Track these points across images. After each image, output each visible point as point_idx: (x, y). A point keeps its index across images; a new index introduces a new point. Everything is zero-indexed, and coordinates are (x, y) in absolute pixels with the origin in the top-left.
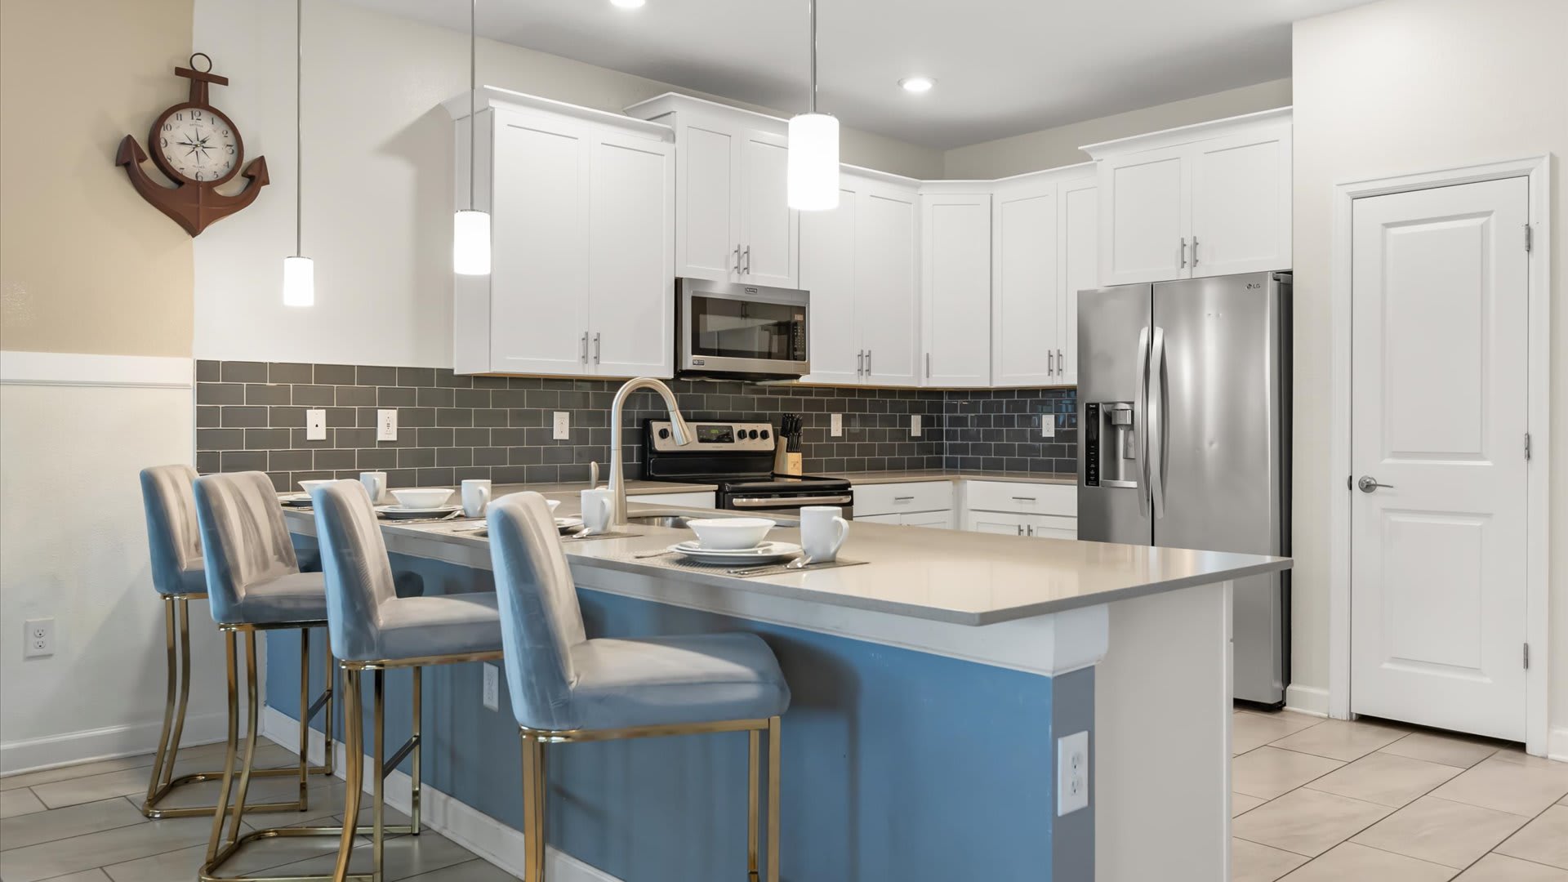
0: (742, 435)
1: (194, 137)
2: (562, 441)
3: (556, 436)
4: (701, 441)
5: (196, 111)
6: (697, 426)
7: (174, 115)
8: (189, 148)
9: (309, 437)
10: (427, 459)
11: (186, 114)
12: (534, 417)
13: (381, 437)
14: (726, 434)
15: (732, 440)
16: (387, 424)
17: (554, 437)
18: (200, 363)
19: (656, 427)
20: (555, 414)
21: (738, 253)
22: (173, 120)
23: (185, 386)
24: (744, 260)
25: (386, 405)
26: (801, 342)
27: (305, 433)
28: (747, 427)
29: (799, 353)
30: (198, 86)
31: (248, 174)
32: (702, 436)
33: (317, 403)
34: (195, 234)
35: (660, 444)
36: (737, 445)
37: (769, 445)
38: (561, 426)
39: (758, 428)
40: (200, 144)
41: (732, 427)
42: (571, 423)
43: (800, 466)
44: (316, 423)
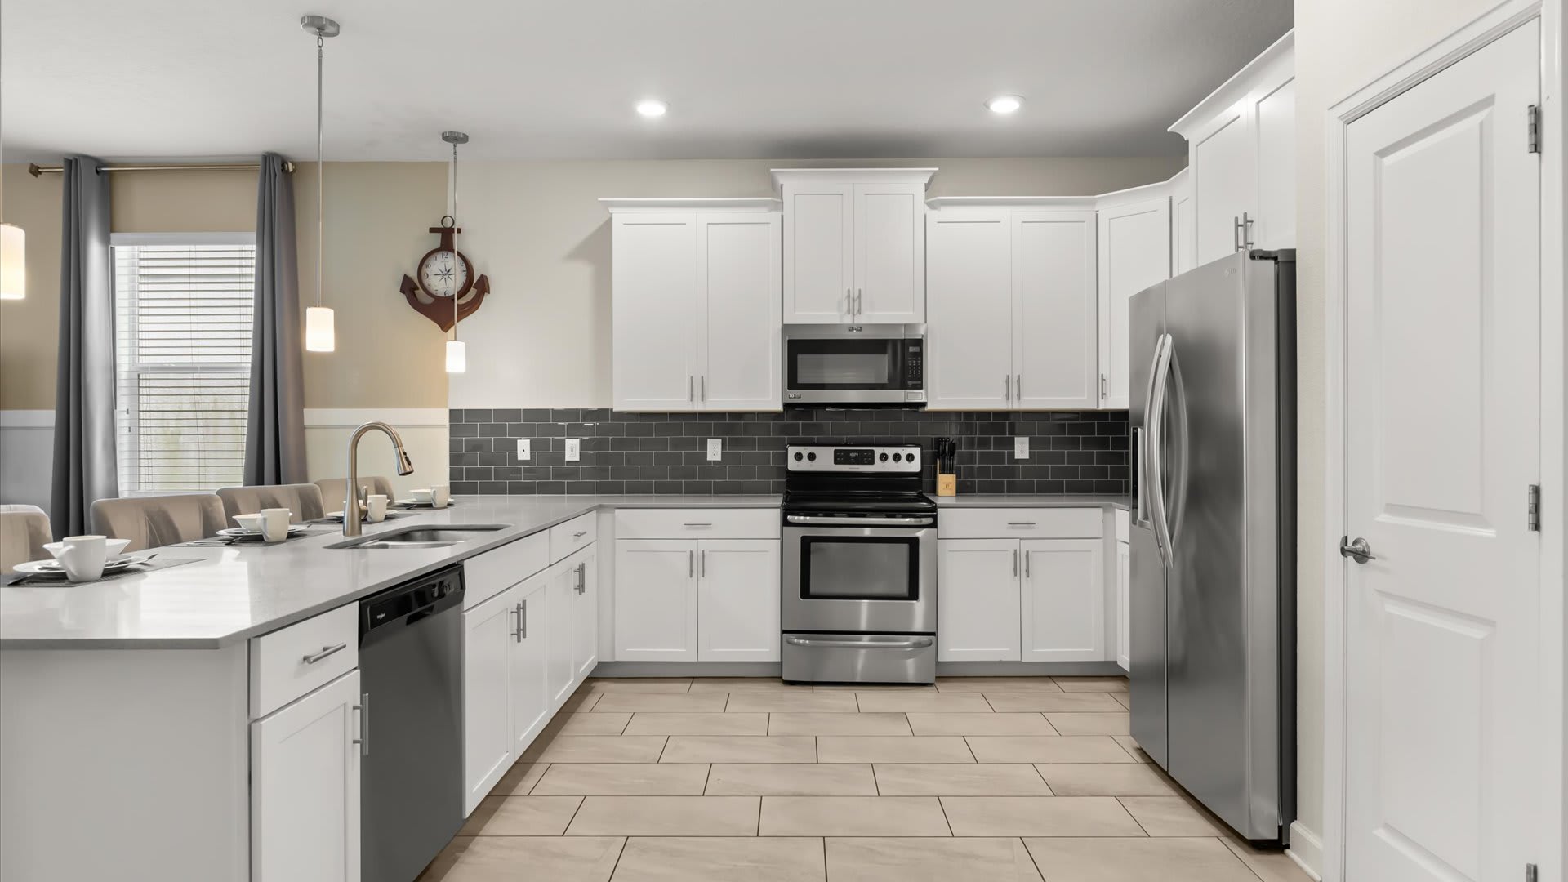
0: (884, 457)
1: (443, 270)
2: (717, 462)
3: (712, 458)
4: (836, 462)
5: (445, 253)
6: (836, 451)
7: (432, 256)
8: (440, 277)
9: (519, 458)
10: (614, 473)
11: (439, 256)
12: (692, 443)
13: (567, 458)
14: (866, 457)
15: (872, 462)
16: (572, 449)
17: (708, 459)
18: (451, 411)
19: (792, 451)
20: (709, 440)
21: (849, 297)
22: (431, 261)
23: (444, 426)
24: (857, 303)
25: (571, 436)
26: (917, 372)
27: (516, 455)
28: (890, 451)
29: (915, 382)
30: (446, 237)
31: (476, 288)
32: (839, 458)
33: (523, 435)
34: (446, 332)
35: (793, 465)
36: (878, 467)
37: (915, 466)
38: (714, 450)
39: (904, 451)
40: (446, 273)
41: (873, 451)
42: (723, 448)
43: (954, 486)
44: (524, 449)
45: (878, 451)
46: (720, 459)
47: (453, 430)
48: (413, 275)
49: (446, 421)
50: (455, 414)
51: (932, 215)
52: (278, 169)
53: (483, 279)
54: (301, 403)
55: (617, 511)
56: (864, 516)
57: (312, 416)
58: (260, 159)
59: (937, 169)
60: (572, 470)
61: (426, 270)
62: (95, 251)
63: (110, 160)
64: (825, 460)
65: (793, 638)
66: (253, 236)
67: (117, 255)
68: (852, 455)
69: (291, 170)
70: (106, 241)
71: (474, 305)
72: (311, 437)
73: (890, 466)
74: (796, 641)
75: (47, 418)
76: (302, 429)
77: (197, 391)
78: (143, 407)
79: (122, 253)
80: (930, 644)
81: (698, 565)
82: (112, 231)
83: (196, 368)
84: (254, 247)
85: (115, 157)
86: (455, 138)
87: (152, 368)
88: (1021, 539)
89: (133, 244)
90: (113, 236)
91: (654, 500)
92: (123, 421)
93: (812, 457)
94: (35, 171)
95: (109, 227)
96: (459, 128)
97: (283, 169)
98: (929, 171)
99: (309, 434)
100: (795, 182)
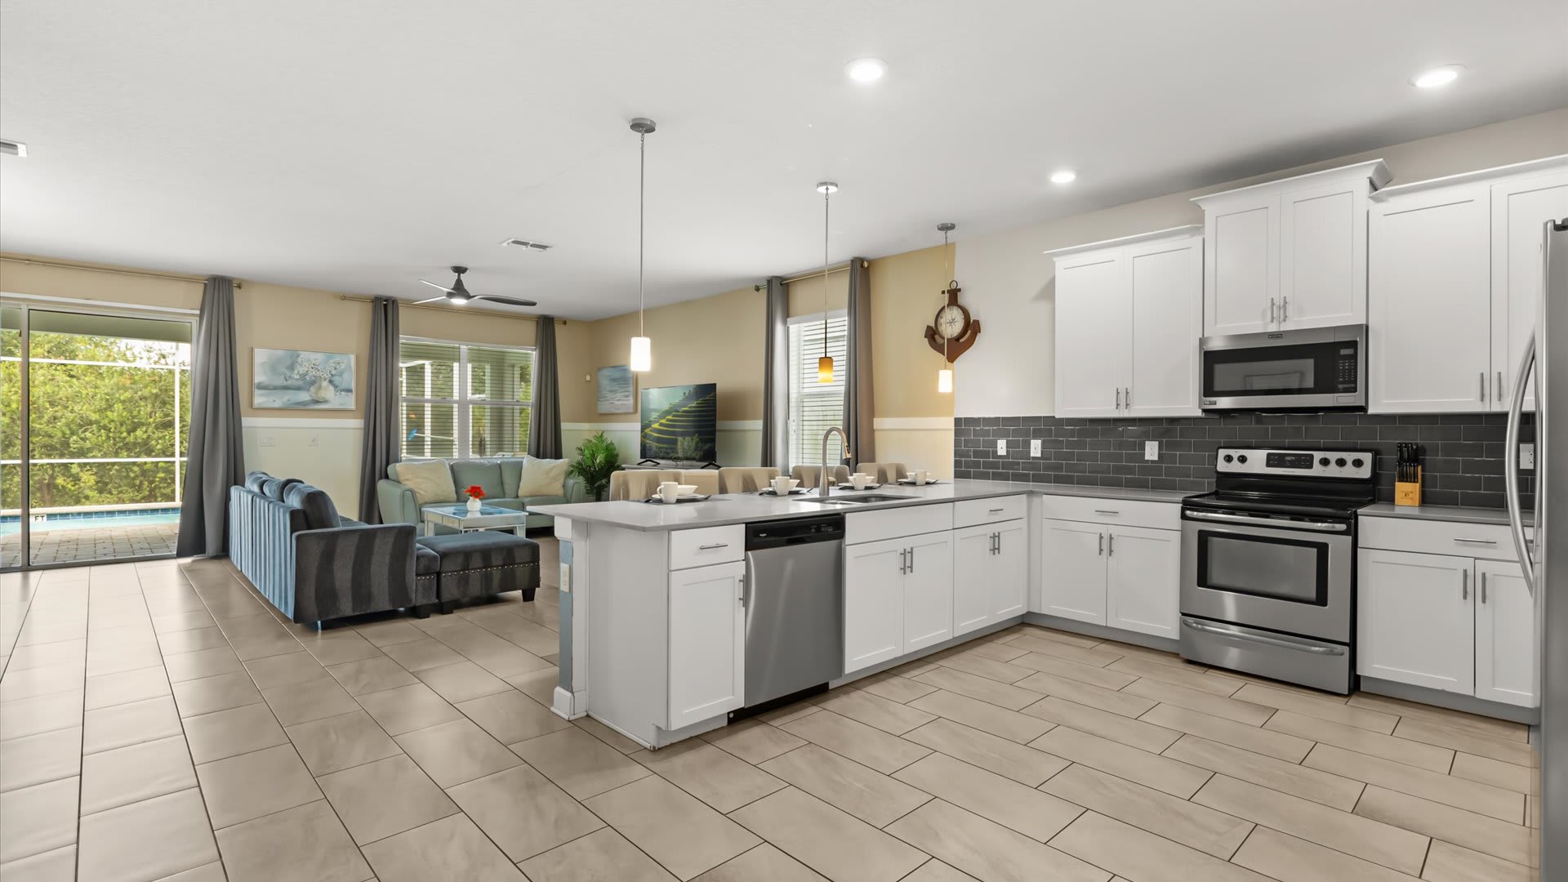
0: (1325, 462)
1: (951, 319)
2: (1152, 461)
3: (1147, 457)
4: (1268, 465)
5: (952, 307)
6: (1269, 455)
7: (944, 310)
8: (949, 324)
9: (998, 454)
10: (1058, 468)
11: (948, 309)
12: (1133, 445)
13: (1032, 455)
14: (1304, 460)
15: (1310, 466)
16: (1036, 448)
17: (1146, 458)
18: (955, 419)
19: (1222, 453)
20: (1147, 442)
21: (1273, 304)
22: (943, 314)
23: (950, 430)
24: (1282, 311)
25: (1035, 437)
26: (1350, 375)
27: (996, 451)
28: (1333, 456)
29: (1346, 386)
30: (954, 296)
31: (972, 328)
32: (1271, 461)
33: (1002, 436)
34: (952, 362)
35: (1222, 466)
36: (1317, 470)
37: (1365, 472)
38: (1151, 451)
39: (1350, 457)
40: (953, 321)
41: (1312, 456)
42: (1160, 449)
43: (1417, 496)
44: (1002, 447)
45: (1318, 456)
46: (1157, 459)
47: (957, 433)
48: (933, 325)
49: (952, 426)
50: (958, 421)
51: (1378, 209)
52: (859, 266)
53: (977, 323)
54: (872, 414)
55: (1044, 496)
56: (1267, 517)
57: (879, 423)
58: (850, 262)
59: (1381, 160)
60: (1034, 463)
61: (942, 321)
62: (779, 329)
63: (790, 276)
64: (1257, 462)
65: (1190, 620)
66: (846, 311)
67: (791, 331)
68: (1288, 458)
69: (866, 266)
70: (785, 322)
71: (971, 342)
72: (878, 436)
73: (1333, 471)
74: (1194, 625)
75: (758, 425)
76: (872, 431)
77: (824, 408)
78: (805, 418)
79: (793, 328)
80: (1342, 654)
81: (1107, 545)
82: (788, 317)
83: (824, 394)
84: (846, 318)
85: (791, 274)
86: (946, 228)
87: (807, 395)
88: (1476, 559)
89: (799, 323)
90: (788, 319)
91: (1075, 489)
92: (792, 426)
93: (1243, 459)
94: (757, 289)
95: (787, 315)
96: (948, 221)
97: (862, 266)
98: (1372, 164)
99: (877, 434)
100: (1217, 206)
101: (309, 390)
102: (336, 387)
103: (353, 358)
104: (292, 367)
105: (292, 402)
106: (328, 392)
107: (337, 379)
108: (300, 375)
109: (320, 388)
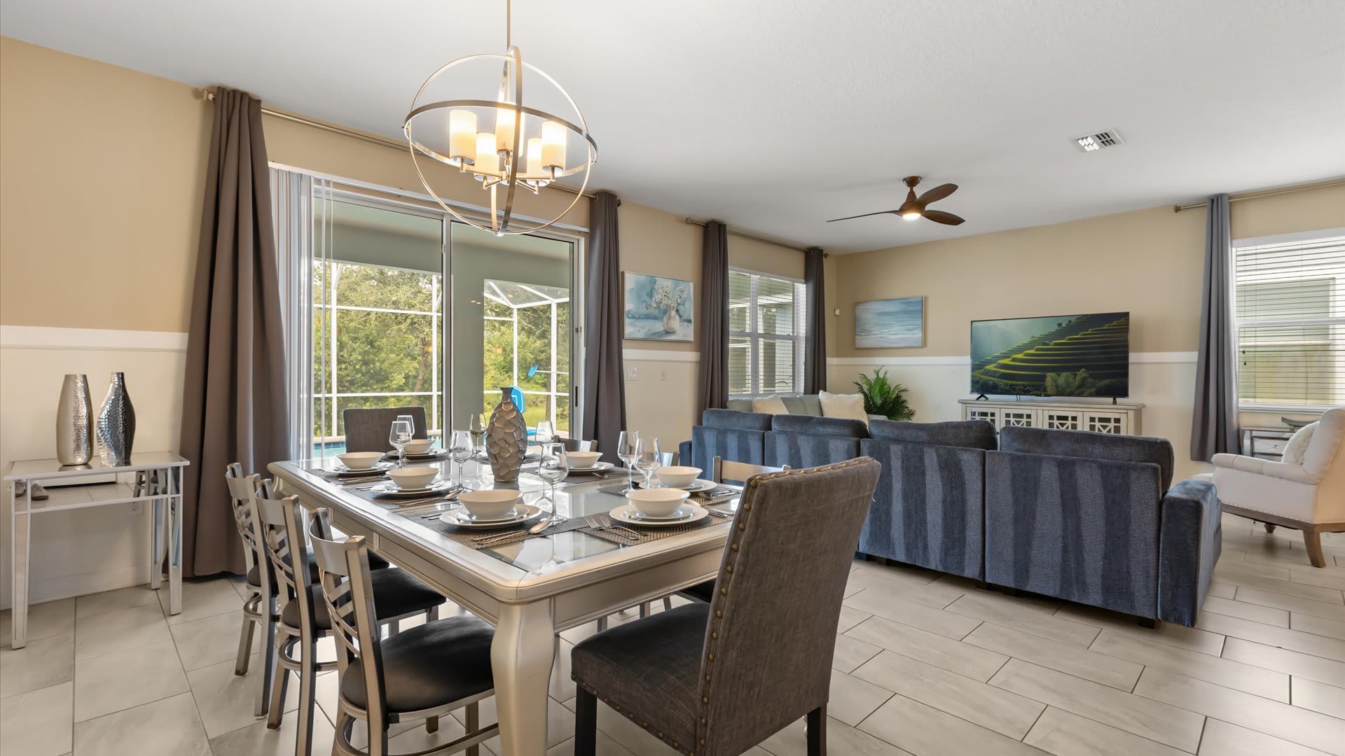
94: (1177, 209)
101: (662, 319)
102: (680, 317)
103: (692, 285)
104: (650, 295)
105: (651, 332)
106: (676, 323)
107: (681, 308)
108: (657, 303)
109: (670, 318)
